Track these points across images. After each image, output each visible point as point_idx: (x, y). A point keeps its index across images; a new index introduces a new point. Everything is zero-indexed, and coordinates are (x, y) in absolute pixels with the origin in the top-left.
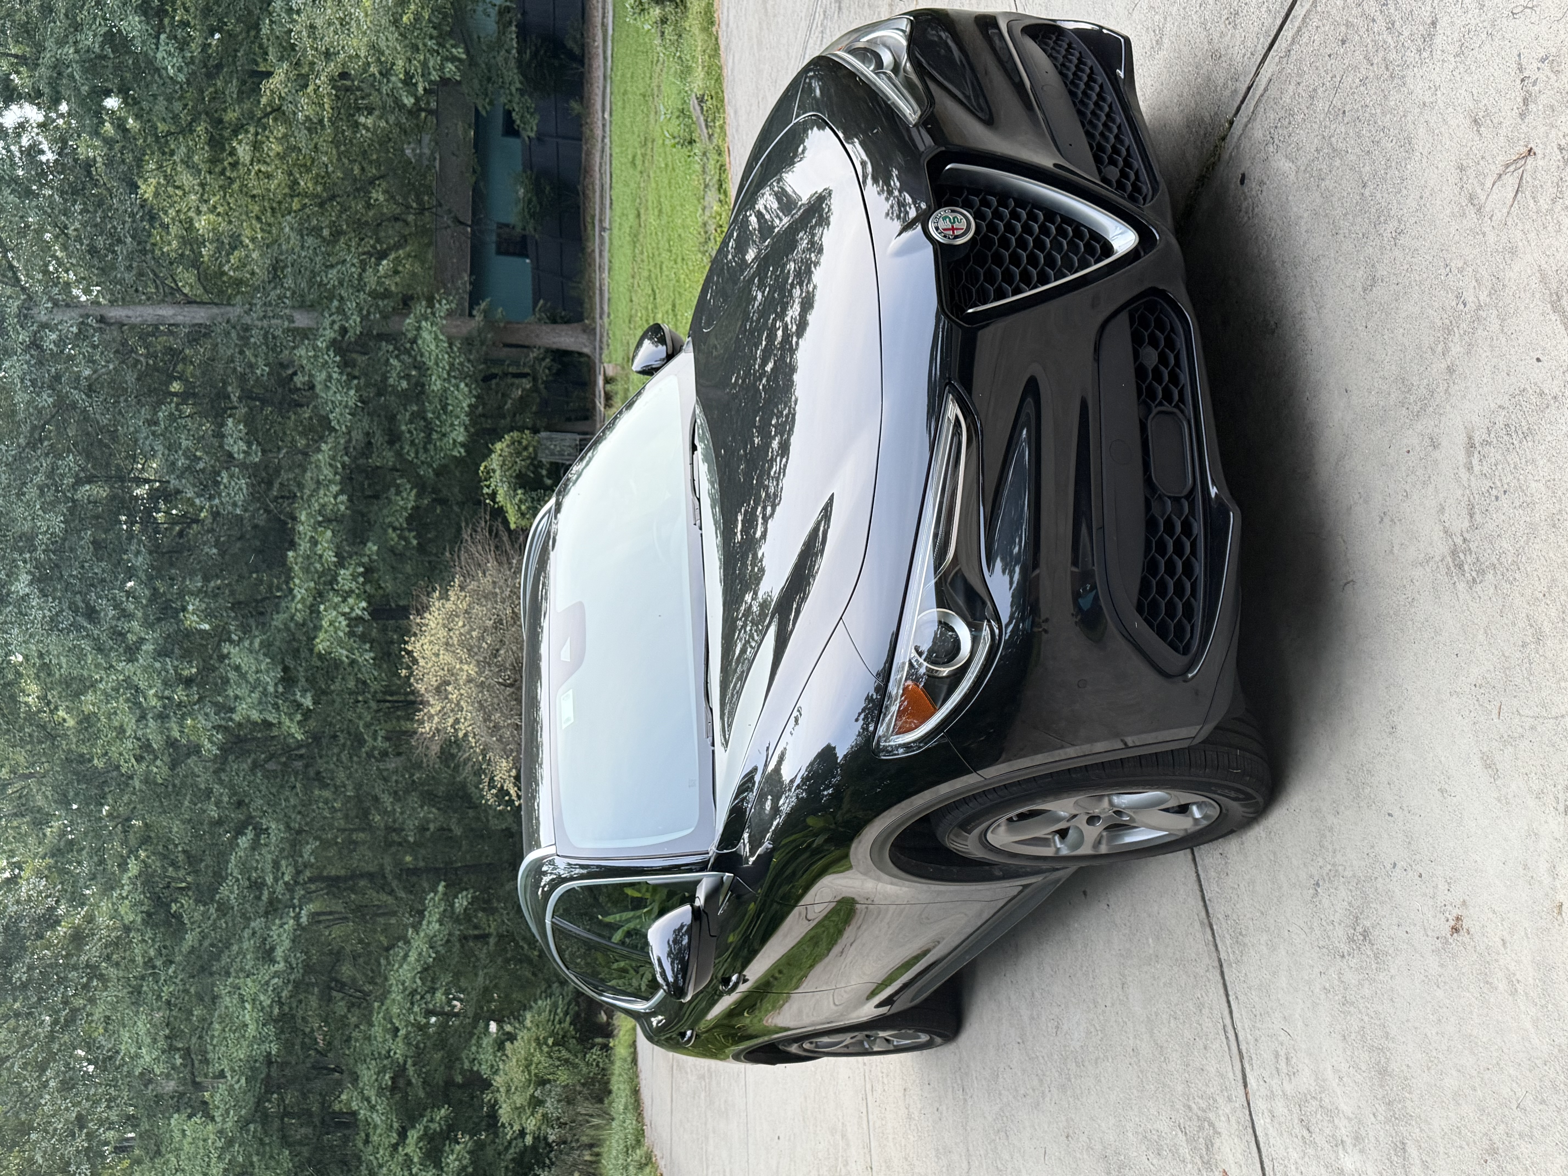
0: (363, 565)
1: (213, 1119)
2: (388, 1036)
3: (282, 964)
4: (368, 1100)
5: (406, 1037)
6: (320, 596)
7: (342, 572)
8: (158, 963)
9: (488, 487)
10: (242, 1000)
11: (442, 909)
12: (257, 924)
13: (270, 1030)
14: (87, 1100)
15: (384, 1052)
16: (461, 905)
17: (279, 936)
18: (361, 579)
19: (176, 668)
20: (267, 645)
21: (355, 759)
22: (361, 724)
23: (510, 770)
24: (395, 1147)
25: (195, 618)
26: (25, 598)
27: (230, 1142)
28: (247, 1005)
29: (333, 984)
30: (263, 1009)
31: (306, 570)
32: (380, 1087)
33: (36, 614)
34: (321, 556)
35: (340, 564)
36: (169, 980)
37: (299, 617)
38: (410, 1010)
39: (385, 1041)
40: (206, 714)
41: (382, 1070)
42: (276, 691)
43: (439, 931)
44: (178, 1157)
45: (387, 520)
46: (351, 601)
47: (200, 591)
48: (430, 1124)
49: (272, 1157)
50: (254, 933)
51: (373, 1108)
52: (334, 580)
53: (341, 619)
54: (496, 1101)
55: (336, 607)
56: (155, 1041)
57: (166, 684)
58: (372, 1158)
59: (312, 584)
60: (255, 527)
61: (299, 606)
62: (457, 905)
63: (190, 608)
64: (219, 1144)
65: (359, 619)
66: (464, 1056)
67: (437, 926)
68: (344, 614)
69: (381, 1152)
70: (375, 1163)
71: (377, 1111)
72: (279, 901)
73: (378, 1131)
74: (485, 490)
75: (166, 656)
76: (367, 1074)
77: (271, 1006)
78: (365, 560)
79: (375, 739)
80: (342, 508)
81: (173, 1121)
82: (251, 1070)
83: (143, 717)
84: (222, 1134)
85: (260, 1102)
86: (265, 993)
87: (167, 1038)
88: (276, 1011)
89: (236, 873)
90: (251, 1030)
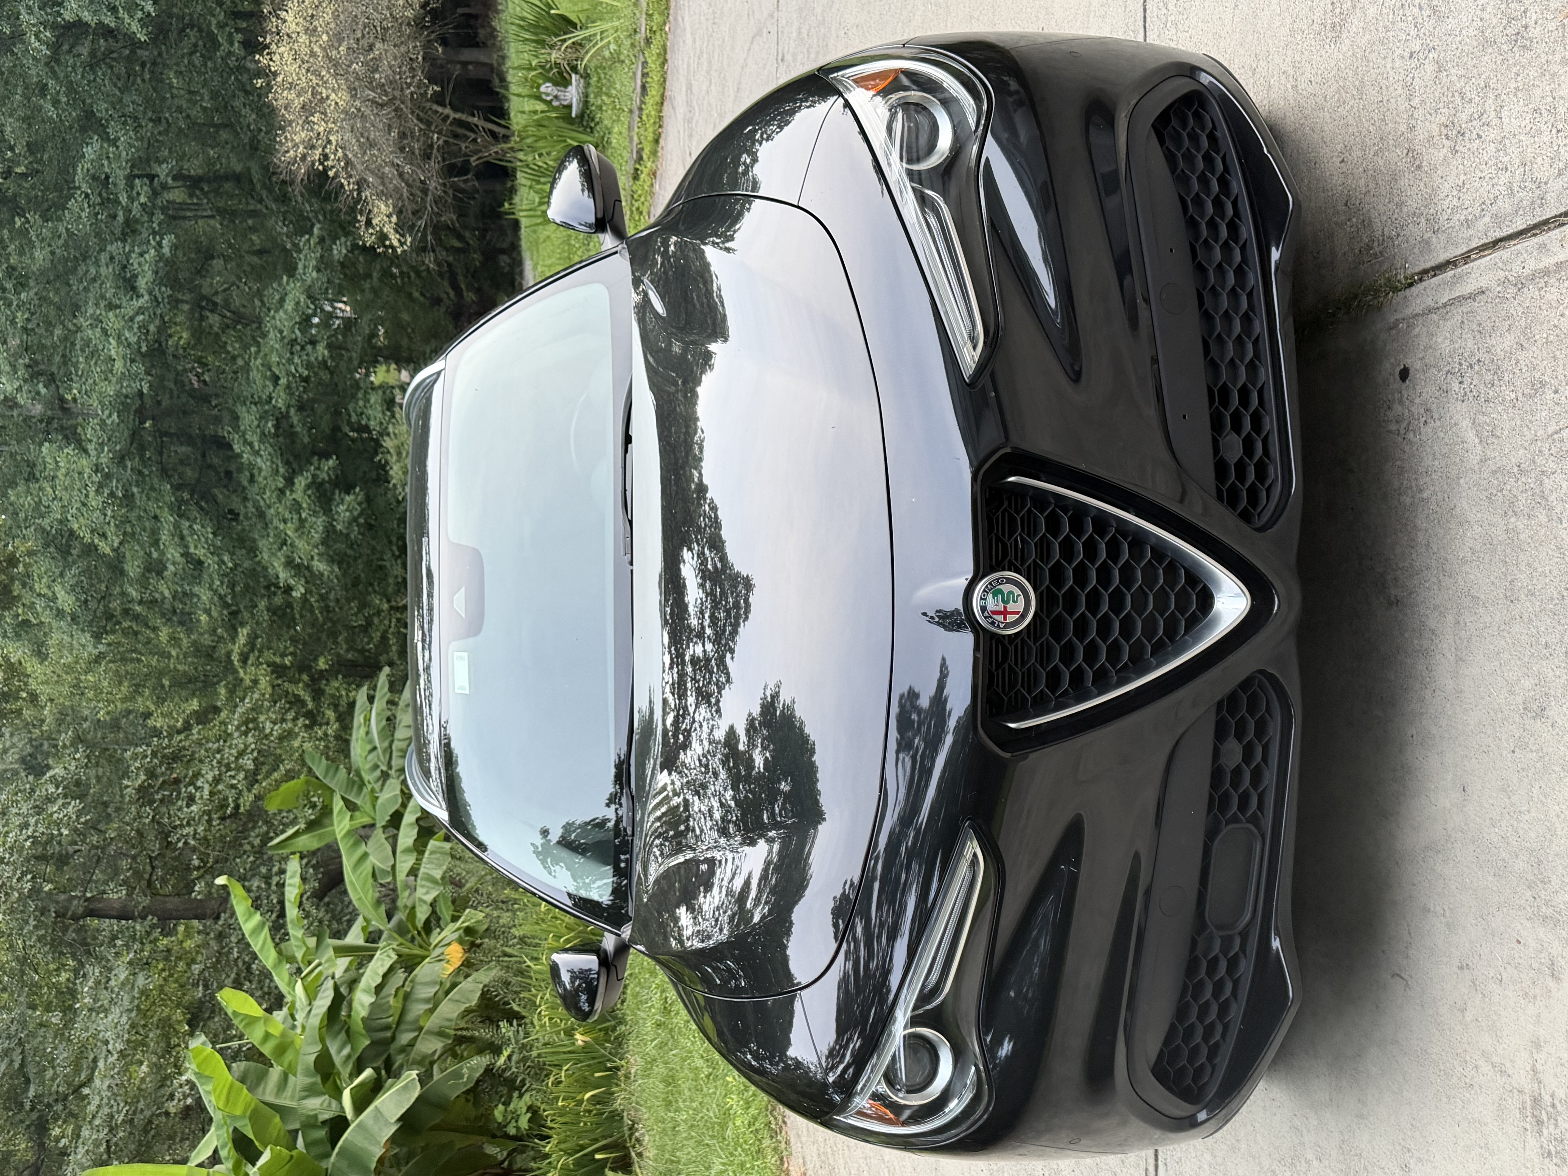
1: (86, 451)
2: (268, 383)
3: (146, 297)
4: (251, 444)
5: (288, 386)
8: (9, 286)
10: (105, 332)
11: (318, 255)
12: (114, 247)
13: (139, 368)
15: (264, 397)
16: (340, 252)
17: (140, 264)
21: (209, 64)
22: (214, 22)
24: (282, 491)
27: (108, 476)
28: (111, 340)
29: (204, 304)
30: (129, 345)
32: (263, 434)
36: (22, 306)
38: (290, 361)
39: (264, 387)
41: (263, 417)
43: (318, 279)
44: (53, 488)
48: (318, 472)
49: (153, 489)
50: (112, 258)
51: (257, 453)
54: (387, 462)
56: (15, 370)
58: (258, 498)
62: (335, 252)
64: (96, 479)
66: (350, 407)
67: (314, 274)
69: (268, 494)
70: (262, 503)
71: (261, 456)
72: (137, 221)
73: (263, 474)
76: (248, 417)
77: (138, 343)
79: (231, 44)
81: (43, 449)
82: (122, 404)
84: (97, 469)
85: (135, 434)
86: (131, 328)
87: (27, 366)
88: (144, 349)
89: (85, 187)
90: (119, 365)
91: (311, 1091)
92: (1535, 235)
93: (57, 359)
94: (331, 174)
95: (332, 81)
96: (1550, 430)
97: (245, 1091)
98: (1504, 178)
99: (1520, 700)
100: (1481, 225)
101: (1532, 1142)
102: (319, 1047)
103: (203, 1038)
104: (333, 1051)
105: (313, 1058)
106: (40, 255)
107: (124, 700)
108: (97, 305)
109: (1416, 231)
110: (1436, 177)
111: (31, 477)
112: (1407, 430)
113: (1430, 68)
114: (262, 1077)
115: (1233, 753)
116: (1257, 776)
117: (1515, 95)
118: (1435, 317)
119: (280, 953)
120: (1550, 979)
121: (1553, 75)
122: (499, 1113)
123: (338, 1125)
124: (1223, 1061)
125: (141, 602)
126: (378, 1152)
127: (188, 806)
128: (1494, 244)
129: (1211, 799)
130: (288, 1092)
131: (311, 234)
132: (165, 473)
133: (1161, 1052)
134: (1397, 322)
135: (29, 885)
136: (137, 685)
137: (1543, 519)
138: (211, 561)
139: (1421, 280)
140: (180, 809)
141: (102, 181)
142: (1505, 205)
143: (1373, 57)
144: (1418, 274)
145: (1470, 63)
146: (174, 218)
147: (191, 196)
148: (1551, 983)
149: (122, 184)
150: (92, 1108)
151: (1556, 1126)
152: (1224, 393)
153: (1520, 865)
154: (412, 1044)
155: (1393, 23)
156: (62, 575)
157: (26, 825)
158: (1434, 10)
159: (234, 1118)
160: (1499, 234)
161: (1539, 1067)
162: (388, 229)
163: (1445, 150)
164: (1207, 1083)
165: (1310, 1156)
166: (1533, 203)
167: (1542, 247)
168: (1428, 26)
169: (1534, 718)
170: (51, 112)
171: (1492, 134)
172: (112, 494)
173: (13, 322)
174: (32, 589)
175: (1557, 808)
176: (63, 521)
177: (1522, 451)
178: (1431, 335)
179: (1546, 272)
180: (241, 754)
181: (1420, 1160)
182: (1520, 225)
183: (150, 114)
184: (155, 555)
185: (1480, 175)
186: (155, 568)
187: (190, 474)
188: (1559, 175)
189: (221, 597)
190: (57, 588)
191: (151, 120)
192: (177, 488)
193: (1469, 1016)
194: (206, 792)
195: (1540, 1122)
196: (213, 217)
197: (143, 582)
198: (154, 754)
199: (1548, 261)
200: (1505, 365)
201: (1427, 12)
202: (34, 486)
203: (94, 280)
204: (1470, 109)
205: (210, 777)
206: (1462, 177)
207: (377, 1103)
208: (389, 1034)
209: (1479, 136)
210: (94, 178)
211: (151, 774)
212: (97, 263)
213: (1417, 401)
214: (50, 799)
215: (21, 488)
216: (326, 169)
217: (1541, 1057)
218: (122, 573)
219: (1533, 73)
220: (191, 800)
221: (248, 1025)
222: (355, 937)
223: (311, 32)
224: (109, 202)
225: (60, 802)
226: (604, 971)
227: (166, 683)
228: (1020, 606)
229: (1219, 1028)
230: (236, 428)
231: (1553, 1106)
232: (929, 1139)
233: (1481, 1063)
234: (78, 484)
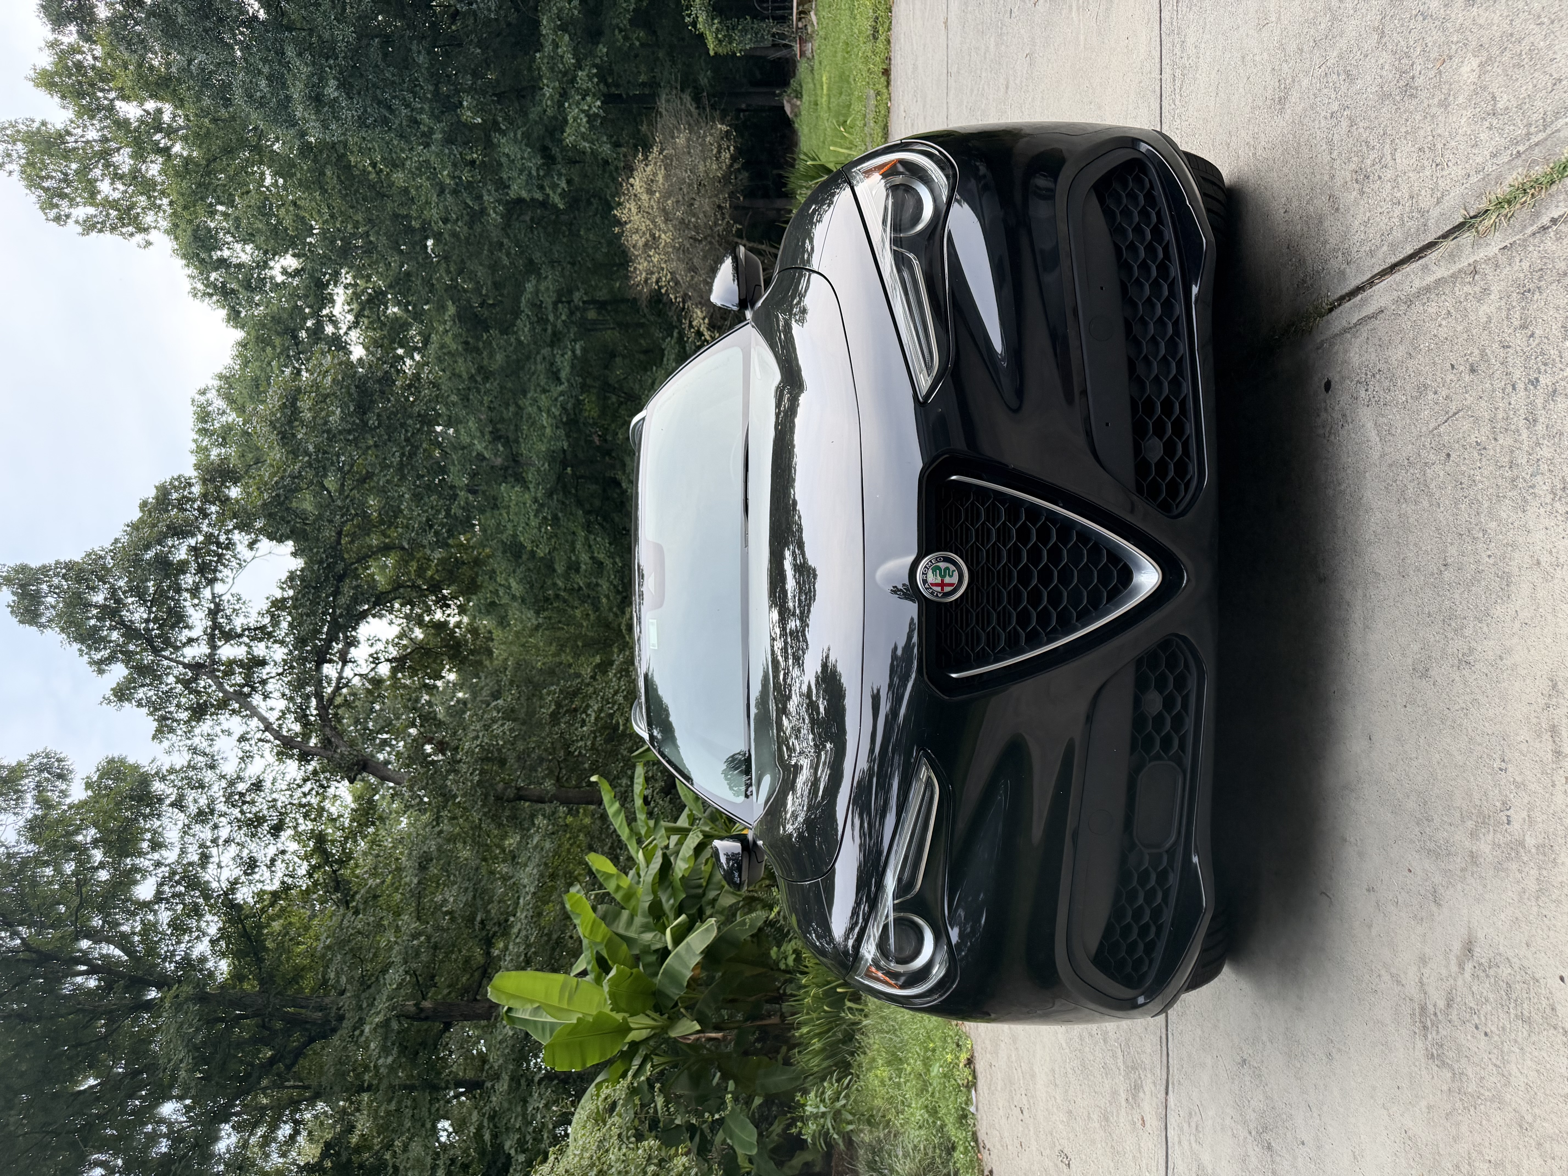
0: (595, 66)
1: (528, 488)
3: (566, 384)
6: (564, 95)
7: (580, 73)
8: (479, 379)
9: (689, 15)
10: (539, 408)
12: (546, 351)
13: (561, 432)
14: (432, 508)
17: (562, 362)
18: (596, 80)
19: (461, 154)
20: (527, 135)
23: (704, 319)
25: (469, 113)
26: (335, 100)
27: (542, 505)
28: (543, 414)
30: (555, 417)
31: (552, 69)
33: (346, 114)
34: (562, 57)
35: (579, 66)
36: (487, 392)
37: (549, 112)
40: (488, 191)
42: (538, 175)
44: (508, 514)
45: (614, 22)
46: (588, 99)
47: (471, 88)
49: (571, 514)
50: (544, 358)
52: (573, 80)
53: (582, 116)
55: (578, 104)
56: (483, 435)
57: (455, 165)
59: (557, 84)
60: (509, 25)
61: (549, 103)
63: (465, 103)
64: (534, 507)
65: (596, 115)
68: (583, 111)
72: (560, 333)
74: (687, 19)
75: (453, 143)
77: (561, 415)
78: (598, 61)
80: (576, 12)
81: (502, 488)
82: (552, 457)
83: (441, 192)
84: (535, 500)
85: (560, 478)
86: (556, 406)
87: (491, 432)
88: (564, 419)
89: (527, 311)
90: (548, 431)
91: (646, 928)
92: (1420, 258)
93: (512, 427)
94: (663, 291)
95: (663, 226)
96: (1431, 427)
97: (603, 925)
98: (1397, 211)
99: (1410, 661)
100: (1380, 254)
101: (1420, 1044)
102: (651, 897)
103: (578, 887)
104: (664, 900)
105: (647, 904)
106: (499, 357)
107: (554, 655)
108: (535, 391)
109: (1335, 264)
110: (1349, 216)
111: (495, 507)
112: (1330, 433)
113: (1345, 124)
114: (617, 916)
115: (1154, 702)
116: (1178, 722)
117: (1406, 138)
118: (1348, 336)
119: (631, 830)
120: (1432, 904)
121: (1433, 116)
122: (774, 952)
123: (664, 953)
124: (1158, 954)
125: (565, 590)
126: (689, 974)
127: (582, 727)
128: (1393, 268)
129: (1134, 739)
130: (633, 928)
131: (672, 337)
132: (580, 503)
133: (1101, 943)
134: (1322, 342)
135: (477, 778)
136: (562, 646)
137: (1426, 504)
138: (608, 562)
139: (1339, 305)
140: (576, 729)
141: (537, 306)
142: (1398, 234)
143: (1305, 121)
144: (1337, 300)
145: (1373, 115)
146: (589, 330)
147: (599, 314)
148: (1434, 908)
149: (550, 308)
150: (515, 930)
151: (1438, 1032)
152: (1149, 406)
153: (1411, 804)
154: (715, 900)
155: (1320, 90)
156: (514, 572)
157: (477, 737)
158: (1348, 74)
159: (596, 944)
160: (1394, 260)
161: (1425, 980)
162: (703, 328)
163: (1355, 193)
164: (1146, 972)
165: (1265, 1038)
166: (1418, 230)
167: (1425, 267)
168: (1344, 89)
169: (1420, 677)
170: (506, 261)
171: (1389, 174)
172: (545, 518)
173: (482, 403)
174: (495, 581)
175: (1437, 756)
176: (515, 536)
177: (1410, 446)
178: (1346, 351)
179: (1428, 289)
180: (616, 693)
181: (1339, 1050)
182: (1409, 250)
183: (568, 259)
184: (573, 558)
185: (1380, 210)
186: (573, 567)
187: (597, 503)
188: (1438, 203)
189: (615, 587)
190: (511, 580)
191: (569, 263)
192: (587, 513)
193: (1374, 932)
194: (593, 718)
195: (1425, 1028)
196: (613, 329)
197: (566, 576)
198: (561, 691)
199: (1430, 279)
200: (1399, 372)
201: (1343, 77)
202: (496, 512)
203: (533, 374)
204: (1373, 155)
205: (596, 708)
206: (1368, 214)
207: (688, 939)
208: (700, 891)
209: (1380, 177)
210: (534, 305)
211: (559, 705)
212: (535, 363)
213: (1337, 408)
214: (494, 720)
215: (488, 514)
216: (660, 288)
217: (1426, 971)
218: (554, 570)
219: (1418, 117)
220: (583, 723)
221: (605, 880)
222: (683, 822)
223: (650, 192)
224: (542, 320)
225: (500, 722)
226: (746, 853)
227: (580, 644)
228: (955, 580)
229: (1153, 929)
230: (624, 472)
231: (1435, 1014)
232: (918, 1001)
233: (1383, 972)
234: (523, 511)
